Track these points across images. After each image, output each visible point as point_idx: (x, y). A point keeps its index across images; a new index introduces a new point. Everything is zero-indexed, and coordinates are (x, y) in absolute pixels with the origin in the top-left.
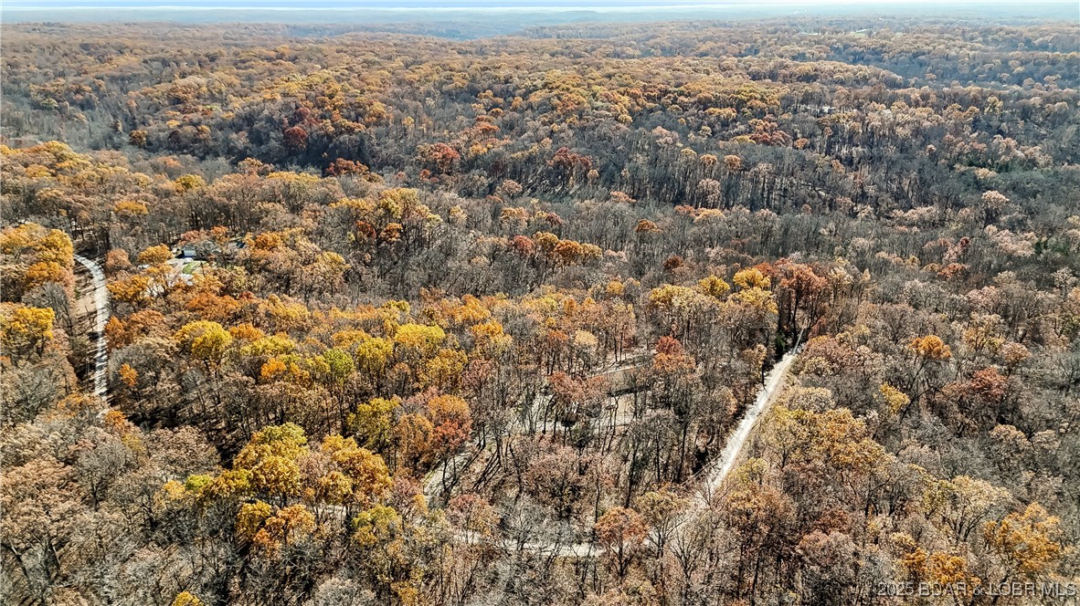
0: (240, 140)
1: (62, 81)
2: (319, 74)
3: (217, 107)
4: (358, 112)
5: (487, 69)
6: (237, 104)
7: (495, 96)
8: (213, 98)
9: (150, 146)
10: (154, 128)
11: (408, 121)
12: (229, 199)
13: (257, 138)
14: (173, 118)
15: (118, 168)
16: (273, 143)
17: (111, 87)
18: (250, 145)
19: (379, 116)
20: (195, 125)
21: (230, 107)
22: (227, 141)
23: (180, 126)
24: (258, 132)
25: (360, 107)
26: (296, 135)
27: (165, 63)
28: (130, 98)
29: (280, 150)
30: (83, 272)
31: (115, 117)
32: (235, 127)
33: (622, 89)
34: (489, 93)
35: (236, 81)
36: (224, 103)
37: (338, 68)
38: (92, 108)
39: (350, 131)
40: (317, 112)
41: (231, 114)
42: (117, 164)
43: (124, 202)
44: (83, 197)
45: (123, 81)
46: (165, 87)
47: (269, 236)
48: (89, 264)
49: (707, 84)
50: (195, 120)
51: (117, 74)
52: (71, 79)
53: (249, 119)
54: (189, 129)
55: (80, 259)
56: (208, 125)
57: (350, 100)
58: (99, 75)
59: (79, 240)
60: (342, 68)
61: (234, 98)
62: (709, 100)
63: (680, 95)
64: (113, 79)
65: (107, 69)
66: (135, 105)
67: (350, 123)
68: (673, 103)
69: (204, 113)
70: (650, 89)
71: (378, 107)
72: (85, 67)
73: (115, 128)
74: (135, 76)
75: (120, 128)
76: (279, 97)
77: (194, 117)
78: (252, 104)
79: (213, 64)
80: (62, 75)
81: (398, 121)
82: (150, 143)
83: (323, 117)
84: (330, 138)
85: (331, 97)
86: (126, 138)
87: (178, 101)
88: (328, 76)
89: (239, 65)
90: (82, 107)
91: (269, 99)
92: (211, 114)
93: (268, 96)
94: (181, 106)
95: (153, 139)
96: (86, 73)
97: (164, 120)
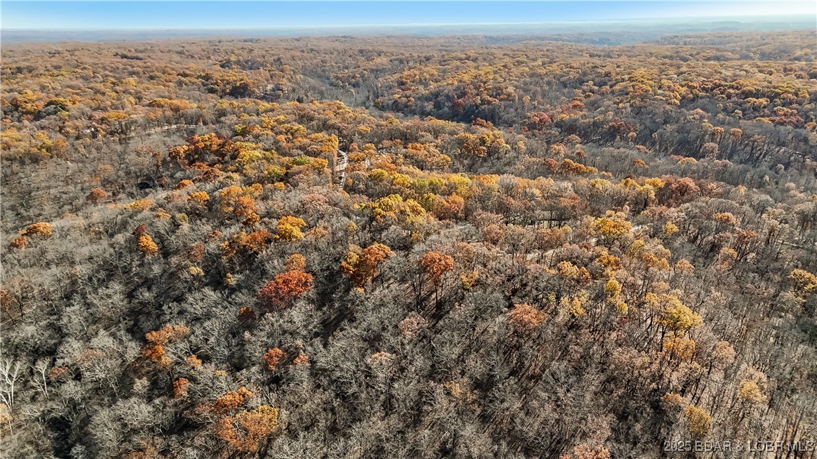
0: (429, 106)
1: (346, 71)
2: (485, 68)
3: (421, 87)
4: (497, 93)
5: (596, 67)
6: (433, 86)
7: (594, 85)
8: (421, 82)
9: (382, 108)
10: (386, 99)
11: (527, 98)
12: (407, 129)
13: (438, 106)
14: (398, 93)
15: (363, 115)
16: (446, 109)
17: (370, 75)
18: (433, 110)
19: (509, 95)
20: (407, 97)
21: (428, 88)
22: (422, 107)
23: (399, 98)
24: (439, 102)
25: (500, 89)
26: (459, 105)
27: (401, 61)
28: (379, 82)
29: (448, 113)
30: (340, 156)
31: (369, 92)
32: (428, 99)
33: (684, 83)
34: (591, 82)
35: (436, 73)
36: (426, 85)
37: (498, 65)
38: (359, 87)
39: (489, 103)
40: (475, 92)
41: (427, 91)
42: (364, 113)
43: (362, 127)
44: (346, 125)
45: (377, 72)
46: (397, 76)
47: (418, 145)
48: (343, 154)
49: (755, 80)
50: (408, 95)
51: (374, 68)
52: (351, 70)
53: (436, 95)
54: (404, 99)
55: (340, 151)
56: (413, 98)
57: (497, 85)
58: (365, 68)
59: (341, 144)
60: (500, 65)
61: (432, 83)
62: (750, 92)
63: (729, 88)
64: (372, 71)
65: (371, 65)
66: (380, 85)
67: (490, 99)
68: (722, 93)
69: (414, 91)
70: (706, 83)
71: (511, 89)
72: (359, 63)
73: (368, 98)
74: (384, 69)
75: (370, 98)
76: (456, 83)
77: (408, 93)
78: (440, 86)
79: (427, 62)
80: (347, 68)
81: (520, 98)
82: (383, 107)
83: (477, 95)
84: (477, 107)
85: (485, 83)
86: (372, 104)
87: (403, 84)
88: (490, 70)
89: (442, 63)
90: (354, 86)
91: (450, 84)
92: (417, 92)
93: (450, 82)
94: (403, 87)
95: (385, 104)
96: (359, 67)
97: (392, 94)
